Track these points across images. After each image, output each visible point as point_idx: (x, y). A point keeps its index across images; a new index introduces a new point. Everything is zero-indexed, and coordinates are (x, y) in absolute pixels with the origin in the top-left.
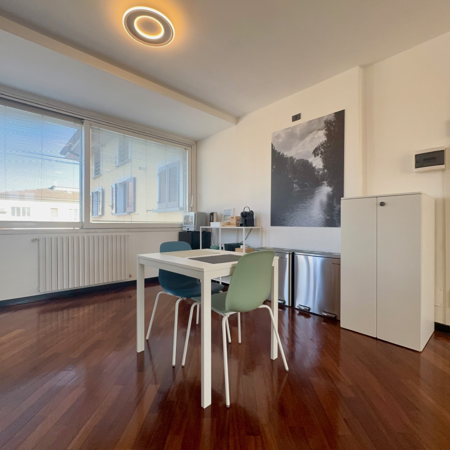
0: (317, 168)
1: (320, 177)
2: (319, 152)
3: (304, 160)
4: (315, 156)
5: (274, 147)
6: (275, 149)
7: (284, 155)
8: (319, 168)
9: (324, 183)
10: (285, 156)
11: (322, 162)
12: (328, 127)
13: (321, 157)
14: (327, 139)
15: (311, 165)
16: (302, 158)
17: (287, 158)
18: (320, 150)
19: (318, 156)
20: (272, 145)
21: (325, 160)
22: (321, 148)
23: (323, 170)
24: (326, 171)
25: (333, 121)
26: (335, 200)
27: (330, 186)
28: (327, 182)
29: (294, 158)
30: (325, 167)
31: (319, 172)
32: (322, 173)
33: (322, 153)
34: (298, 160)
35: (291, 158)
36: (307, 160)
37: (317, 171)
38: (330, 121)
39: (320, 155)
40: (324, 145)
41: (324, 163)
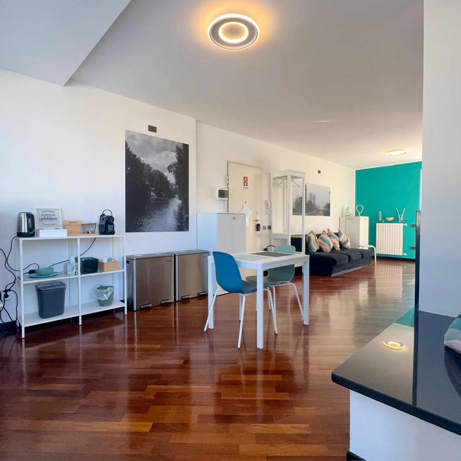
0: (171, 182)
1: (173, 191)
2: (173, 170)
3: (160, 172)
4: (169, 172)
5: (128, 147)
6: (130, 150)
7: (140, 160)
8: (172, 183)
9: (176, 196)
10: (141, 162)
11: (174, 178)
12: (179, 152)
13: (173, 174)
14: (178, 161)
15: (166, 178)
16: (159, 170)
17: (144, 165)
18: (173, 168)
19: (172, 172)
20: (126, 144)
21: (177, 177)
22: (174, 167)
23: (175, 186)
24: (177, 187)
25: (182, 149)
26: (184, 211)
27: (181, 200)
28: (178, 196)
29: (151, 167)
30: (177, 183)
31: (172, 186)
32: (175, 188)
33: (174, 171)
34: (154, 171)
35: (148, 165)
36: (163, 173)
37: (171, 185)
38: (180, 148)
39: (173, 173)
40: (176, 165)
41: (176, 180)
